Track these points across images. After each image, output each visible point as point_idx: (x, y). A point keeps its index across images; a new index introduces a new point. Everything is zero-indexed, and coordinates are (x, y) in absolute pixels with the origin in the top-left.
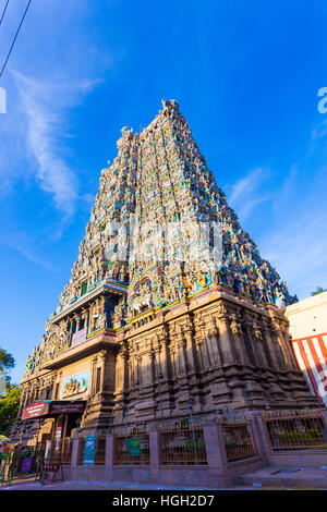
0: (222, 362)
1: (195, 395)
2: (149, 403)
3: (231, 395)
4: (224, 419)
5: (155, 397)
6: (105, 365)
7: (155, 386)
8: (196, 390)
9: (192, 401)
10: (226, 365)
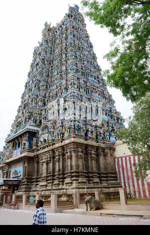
0: (71, 170)
1: (60, 182)
2: (44, 183)
3: (72, 183)
4: (66, 192)
5: (47, 181)
6: (28, 165)
7: (47, 177)
8: (61, 180)
9: (59, 184)
10: (72, 171)
